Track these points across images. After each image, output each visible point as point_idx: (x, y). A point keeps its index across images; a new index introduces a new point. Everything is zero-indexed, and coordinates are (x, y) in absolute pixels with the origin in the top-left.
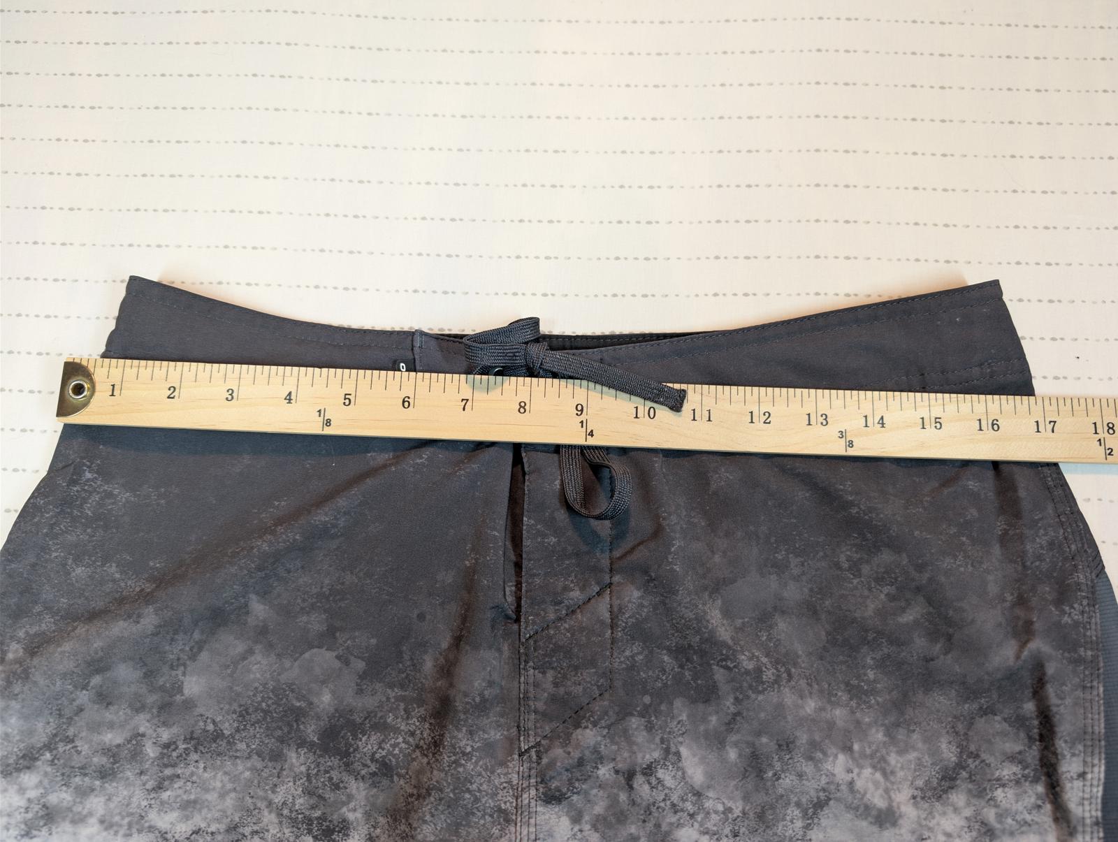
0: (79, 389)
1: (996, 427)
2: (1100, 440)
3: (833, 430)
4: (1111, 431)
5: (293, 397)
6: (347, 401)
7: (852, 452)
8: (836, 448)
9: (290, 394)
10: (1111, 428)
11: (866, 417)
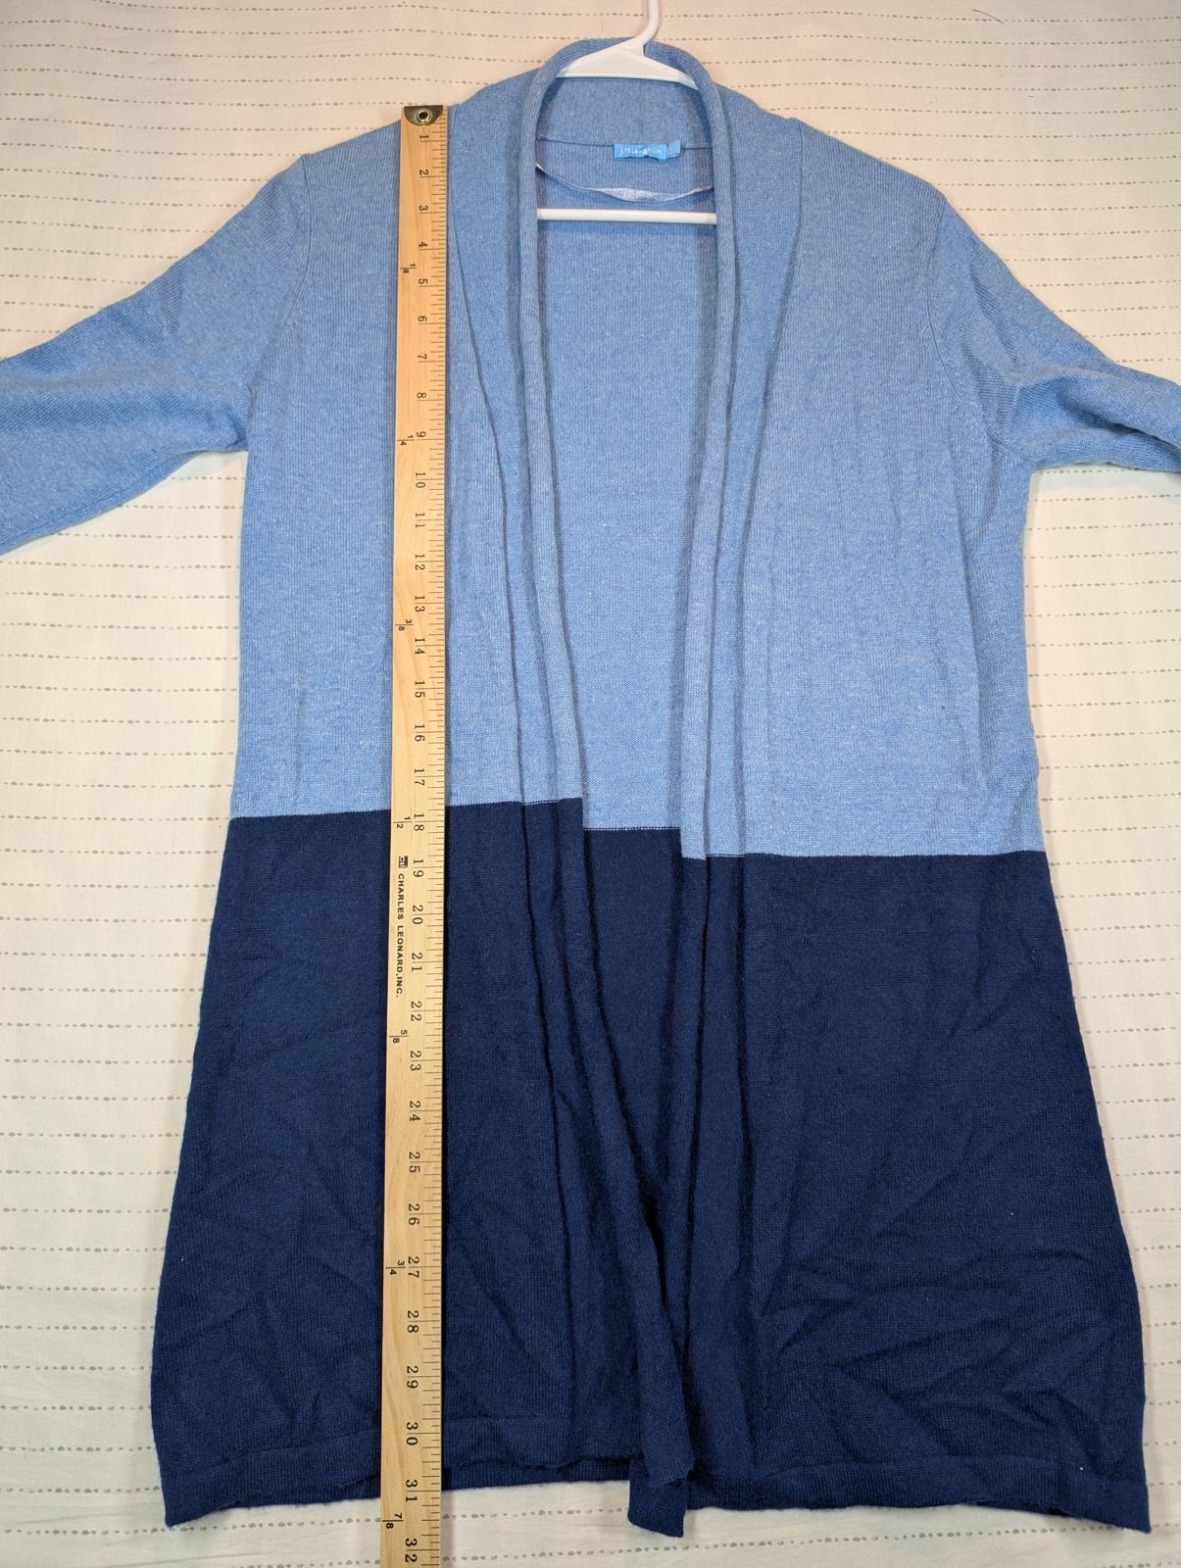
0: (423, 116)
1: (418, 738)
2: (409, 818)
3: (413, 615)
4: (417, 828)
5: (424, 247)
6: (423, 281)
7: (396, 629)
8: (398, 619)
9: (426, 245)
10: (420, 828)
11: (423, 640)
